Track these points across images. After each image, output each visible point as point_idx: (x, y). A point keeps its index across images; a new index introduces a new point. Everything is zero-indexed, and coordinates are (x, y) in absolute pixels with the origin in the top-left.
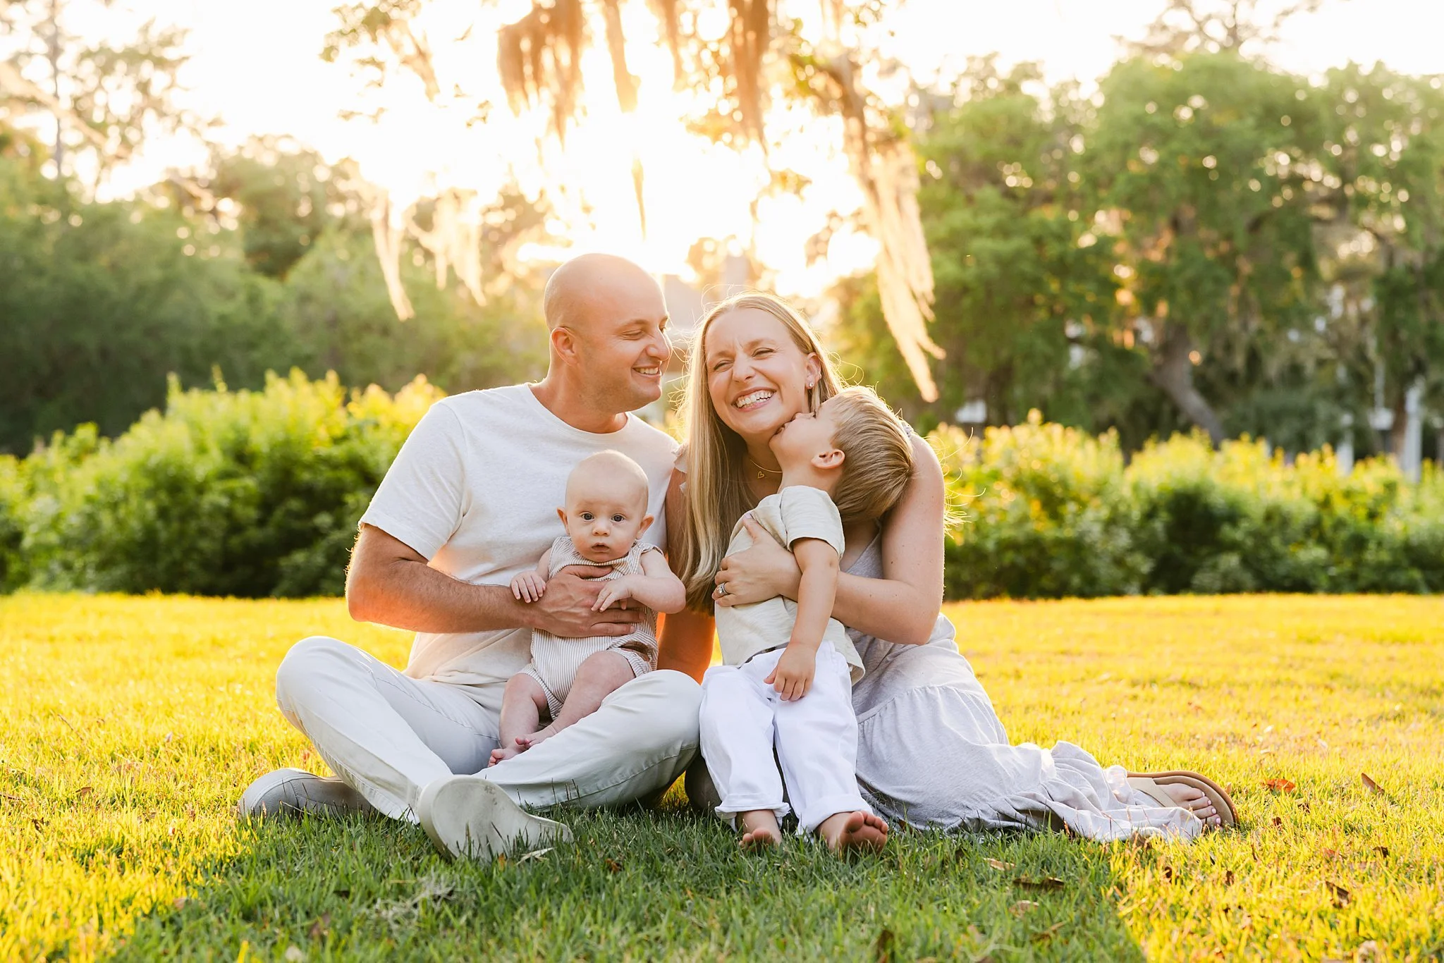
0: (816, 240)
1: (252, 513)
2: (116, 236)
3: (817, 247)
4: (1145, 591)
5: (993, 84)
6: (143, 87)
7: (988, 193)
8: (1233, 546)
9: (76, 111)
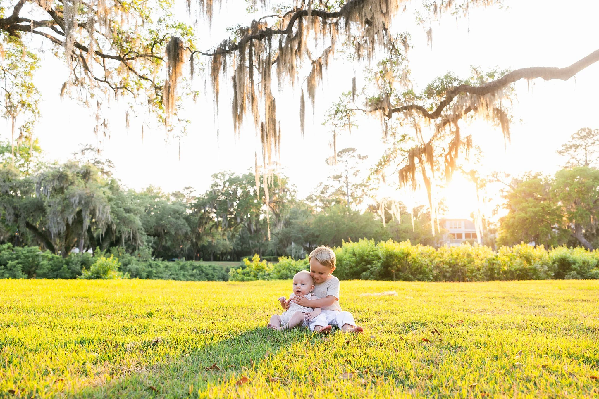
0: (494, 211)
1: (354, 265)
2: (357, 217)
3: (495, 212)
4: (552, 279)
5: (531, 177)
6: (363, 191)
7: (531, 199)
8: (575, 269)
9: (351, 196)
